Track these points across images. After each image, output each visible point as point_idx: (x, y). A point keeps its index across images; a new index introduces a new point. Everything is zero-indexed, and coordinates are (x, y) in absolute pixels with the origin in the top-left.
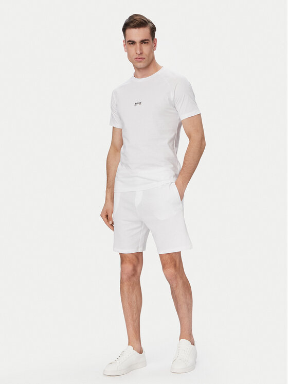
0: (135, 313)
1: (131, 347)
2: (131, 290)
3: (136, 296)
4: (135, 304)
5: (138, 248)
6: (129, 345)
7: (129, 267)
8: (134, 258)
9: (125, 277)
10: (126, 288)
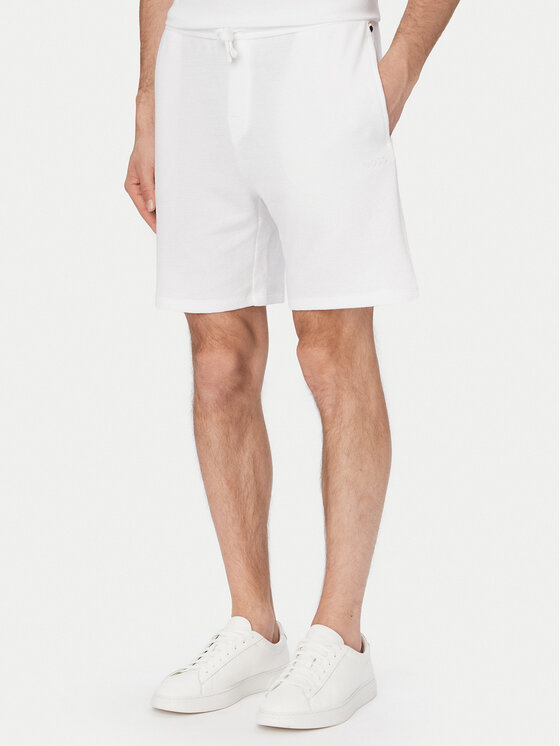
0: (251, 511)
1: (243, 623)
2: (233, 437)
3: (254, 457)
4: (252, 482)
5: (248, 291)
6: (235, 614)
7: (222, 362)
8: (238, 326)
9: (210, 395)
10: (214, 432)
